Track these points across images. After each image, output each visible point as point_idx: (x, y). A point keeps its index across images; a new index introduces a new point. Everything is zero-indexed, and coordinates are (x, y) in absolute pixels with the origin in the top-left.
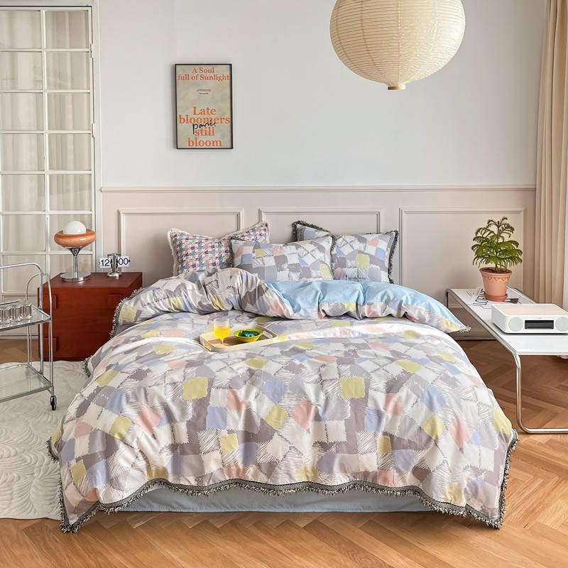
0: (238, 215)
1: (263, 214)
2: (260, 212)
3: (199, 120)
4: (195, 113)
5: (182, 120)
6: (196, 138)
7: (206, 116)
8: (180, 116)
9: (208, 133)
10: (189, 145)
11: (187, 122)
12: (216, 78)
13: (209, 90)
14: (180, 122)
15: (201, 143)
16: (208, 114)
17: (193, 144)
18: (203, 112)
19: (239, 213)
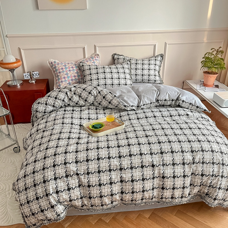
0: (84, 49)
1: (97, 47)
2: (95, 46)
19: (84, 47)
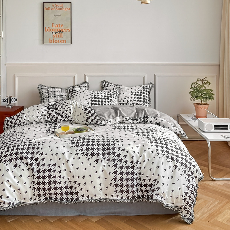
0: (74, 77)
1: (87, 76)
2: (85, 76)
3: (55, 30)
4: (53, 27)
5: (47, 30)
6: (53, 39)
7: (58, 28)
8: (46, 28)
9: (59, 37)
10: (50, 42)
11: (49, 31)
12: (63, 9)
13: (60, 15)
14: (46, 31)
15: (56, 41)
16: (59, 27)
17: (52, 42)
18: (57, 26)
19: (75, 76)
